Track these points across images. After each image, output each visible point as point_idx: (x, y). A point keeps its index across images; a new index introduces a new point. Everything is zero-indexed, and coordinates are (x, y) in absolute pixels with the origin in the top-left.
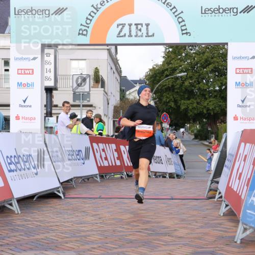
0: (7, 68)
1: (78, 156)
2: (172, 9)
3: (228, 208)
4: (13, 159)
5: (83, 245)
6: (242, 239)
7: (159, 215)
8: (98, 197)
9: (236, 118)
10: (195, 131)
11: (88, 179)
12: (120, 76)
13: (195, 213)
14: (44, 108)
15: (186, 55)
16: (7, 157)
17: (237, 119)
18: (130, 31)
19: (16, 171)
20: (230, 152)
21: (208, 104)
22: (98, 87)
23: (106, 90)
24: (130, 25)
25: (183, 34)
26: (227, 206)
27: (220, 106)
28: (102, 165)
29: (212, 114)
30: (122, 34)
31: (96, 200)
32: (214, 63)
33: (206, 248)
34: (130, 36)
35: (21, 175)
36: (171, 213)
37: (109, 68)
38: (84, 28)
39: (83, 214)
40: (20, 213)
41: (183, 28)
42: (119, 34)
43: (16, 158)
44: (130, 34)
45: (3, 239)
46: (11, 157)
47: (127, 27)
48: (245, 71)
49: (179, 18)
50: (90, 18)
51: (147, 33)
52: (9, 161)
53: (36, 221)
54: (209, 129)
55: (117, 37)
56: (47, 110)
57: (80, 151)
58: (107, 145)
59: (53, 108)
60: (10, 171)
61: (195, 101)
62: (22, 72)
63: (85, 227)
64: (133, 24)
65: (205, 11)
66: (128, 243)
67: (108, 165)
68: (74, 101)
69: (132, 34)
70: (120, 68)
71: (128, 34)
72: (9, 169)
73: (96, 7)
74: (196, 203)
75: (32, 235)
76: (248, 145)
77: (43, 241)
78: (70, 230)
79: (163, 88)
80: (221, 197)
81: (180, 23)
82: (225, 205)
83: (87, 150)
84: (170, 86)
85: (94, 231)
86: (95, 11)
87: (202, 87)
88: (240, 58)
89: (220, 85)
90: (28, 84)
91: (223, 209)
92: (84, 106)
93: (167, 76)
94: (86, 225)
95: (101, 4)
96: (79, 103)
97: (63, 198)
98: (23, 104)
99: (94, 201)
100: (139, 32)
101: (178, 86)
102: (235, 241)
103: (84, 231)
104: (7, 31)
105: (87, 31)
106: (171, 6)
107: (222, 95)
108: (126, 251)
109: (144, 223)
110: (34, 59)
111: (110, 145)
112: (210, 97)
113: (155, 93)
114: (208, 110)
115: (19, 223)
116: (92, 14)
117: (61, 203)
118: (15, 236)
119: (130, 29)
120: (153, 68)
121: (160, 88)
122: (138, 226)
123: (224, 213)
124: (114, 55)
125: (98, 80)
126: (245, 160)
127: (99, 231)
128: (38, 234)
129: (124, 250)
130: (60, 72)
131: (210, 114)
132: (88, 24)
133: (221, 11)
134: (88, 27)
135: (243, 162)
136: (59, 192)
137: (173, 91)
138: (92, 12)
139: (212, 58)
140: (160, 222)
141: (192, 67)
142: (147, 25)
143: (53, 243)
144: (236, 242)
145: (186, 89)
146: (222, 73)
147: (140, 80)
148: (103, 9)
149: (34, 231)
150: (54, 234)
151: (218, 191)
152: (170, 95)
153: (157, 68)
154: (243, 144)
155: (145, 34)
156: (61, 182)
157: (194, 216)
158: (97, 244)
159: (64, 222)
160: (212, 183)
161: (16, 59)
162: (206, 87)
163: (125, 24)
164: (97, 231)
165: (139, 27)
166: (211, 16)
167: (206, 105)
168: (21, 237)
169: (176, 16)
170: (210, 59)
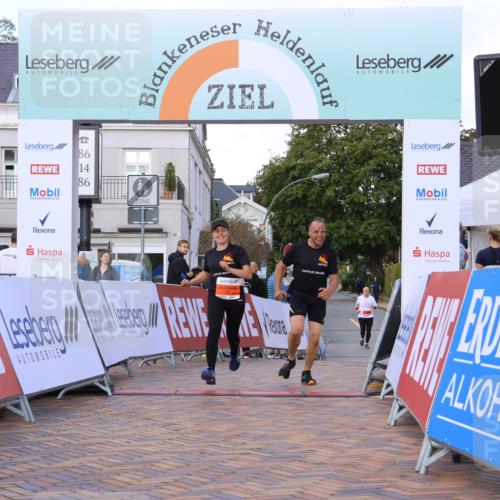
0: (10, 164)
1: (137, 320)
2: (306, 59)
3: (403, 411)
4: (21, 325)
5: (147, 478)
6: (427, 467)
7: (281, 424)
8: (172, 392)
9: (417, 253)
10: (344, 277)
11: (155, 361)
12: (212, 179)
13: (344, 420)
14: (77, 235)
15: (330, 141)
16: (12, 321)
17: (419, 255)
18: (231, 98)
19: (28, 346)
20: (408, 313)
21: (366, 228)
22: (172, 198)
23: (187, 204)
24: (231, 87)
25: (324, 104)
26: (401, 408)
27: (388, 231)
28: (180, 336)
29: (373, 245)
30: (217, 103)
31: (169, 398)
32: (377, 156)
33: (366, 482)
34: (232, 106)
35: (36, 354)
36: (303, 421)
37: (192, 164)
38: (149, 92)
39: (146, 423)
40: (33, 420)
41: (325, 93)
42: (212, 102)
43: (26, 323)
44: (231, 102)
45: (4, 468)
46: (19, 320)
47: (225, 92)
48: (434, 170)
49: (317, 75)
50: (161, 74)
51: (262, 102)
52: (15, 329)
53: (63, 435)
54: (368, 273)
55: (209, 108)
56: (81, 237)
57: (140, 310)
58: (188, 300)
59: (92, 235)
60: (17, 346)
61: (344, 224)
62: (39, 169)
63: (150, 445)
64: (237, 86)
65: (363, 63)
66: (227, 474)
67: (189, 336)
68: (130, 222)
69: (235, 104)
70: (212, 165)
71: (227, 103)
72: (15, 342)
73: (171, 55)
74: (346, 404)
75: (57, 459)
76: (439, 300)
77: (75, 470)
78: (123, 452)
79: (288, 200)
80: (391, 392)
81: (319, 84)
82: (397, 407)
83: (154, 309)
84: (299, 196)
85: (167, 453)
86: (170, 63)
87: (356, 199)
88: (425, 146)
89: (387, 195)
90: (49, 191)
91: (395, 415)
92: (148, 231)
93: (294, 179)
94: (150, 443)
95: (180, 51)
96: (138, 226)
97: (110, 394)
98: (39, 226)
99: (165, 399)
100: (247, 100)
101: (314, 197)
102: (417, 469)
103: (148, 453)
104: (11, 98)
105: (154, 97)
106: (303, 54)
107: (392, 213)
108: (224, 489)
109: (255, 439)
110: (61, 146)
111: (193, 300)
112: (370, 216)
113: (273, 210)
114: (366, 238)
115: (31, 438)
116: (164, 68)
117: (107, 403)
118: (24, 462)
119: (231, 94)
120: (271, 164)
121: (281, 200)
122: (244, 444)
123: (396, 421)
124: (200, 140)
125: (172, 185)
126: (433, 327)
127: (176, 452)
128: (67, 459)
129: (221, 486)
130: (105, 171)
131: (369, 245)
132: (156, 85)
133: (392, 63)
134: (157, 91)
135: (430, 331)
136: (103, 383)
137: (305, 205)
138: (165, 63)
139: (375, 147)
140: (283, 438)
141: (338, 164)
142: (262, 88)
143: (93, 474)
144: (418, 472)
145: (329, 203)
146: (392, 174)
147: (248, 185)
148: (184, 58)
149: (60, 453)
150: (95, 459)
151: (386, 382)
152: (299, 213)
153: (277, 164)
154: (430, 299)
155: (257, 104)
156: (107, 365)
157: (342, 425)
158: (172, 475)
159: (113, 438)
160: (374, 368)
161: (28, 147)
162: (362, 199)
163: (222, 86)
164: (171, 453)
165: (248, 90)
166: (375, 72)
167: (362, 230)
168: (36, 463)
169: (312, 72)
170: (370, 149)
